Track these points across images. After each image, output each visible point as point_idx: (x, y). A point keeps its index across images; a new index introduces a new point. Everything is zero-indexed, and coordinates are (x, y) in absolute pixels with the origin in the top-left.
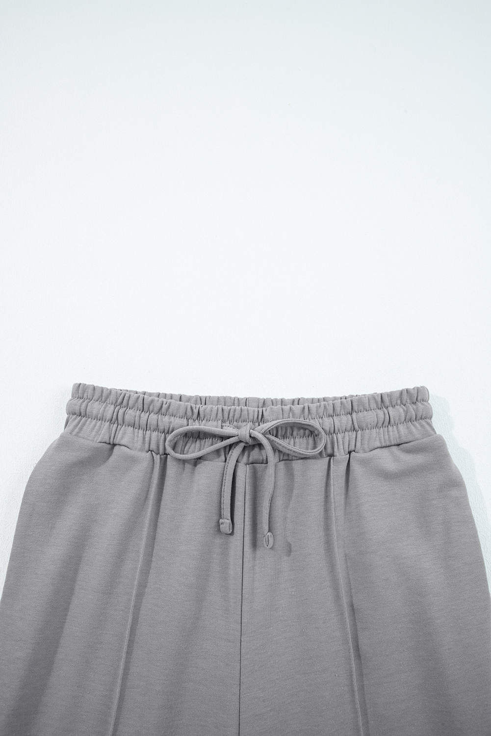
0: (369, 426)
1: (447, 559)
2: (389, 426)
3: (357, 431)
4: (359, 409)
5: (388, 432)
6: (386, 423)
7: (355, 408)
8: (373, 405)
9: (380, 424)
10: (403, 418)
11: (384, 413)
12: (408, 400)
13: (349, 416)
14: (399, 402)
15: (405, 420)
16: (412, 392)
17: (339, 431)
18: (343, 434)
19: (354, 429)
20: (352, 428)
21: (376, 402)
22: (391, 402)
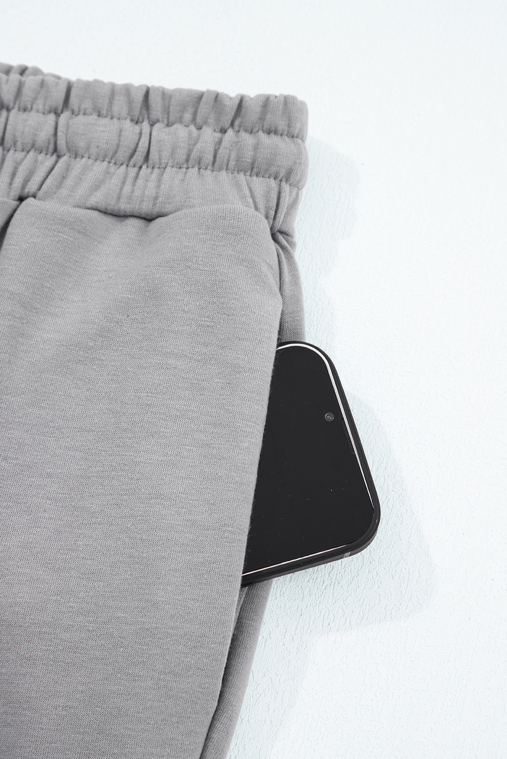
0: (94, 150)
1: (152, 501)
2: (144, 167)
3: (59, 157)
4: (82, 108)
5: (137, 177)
6: (139, 157)
7: (73, 100)
8: (120, 107)
9: (122, 155)
10: (181, 155)
11: (141, 134)
12: (211, 121)
13: (52, 117)
14: (188, 116)
15: (187, 160)
16: (227, 103)
17: (15, 143)
18: (24, 153)
19: (55, 150)
20: (51, 147)
21: (130, 102)
22: (167, 111)
